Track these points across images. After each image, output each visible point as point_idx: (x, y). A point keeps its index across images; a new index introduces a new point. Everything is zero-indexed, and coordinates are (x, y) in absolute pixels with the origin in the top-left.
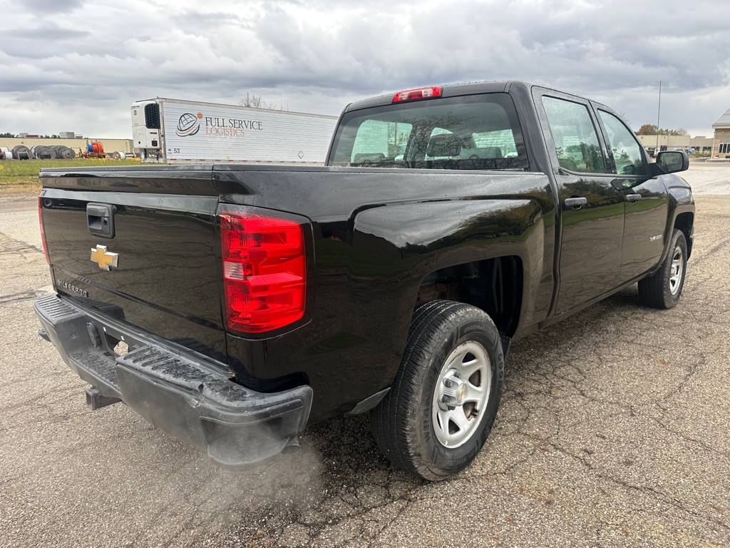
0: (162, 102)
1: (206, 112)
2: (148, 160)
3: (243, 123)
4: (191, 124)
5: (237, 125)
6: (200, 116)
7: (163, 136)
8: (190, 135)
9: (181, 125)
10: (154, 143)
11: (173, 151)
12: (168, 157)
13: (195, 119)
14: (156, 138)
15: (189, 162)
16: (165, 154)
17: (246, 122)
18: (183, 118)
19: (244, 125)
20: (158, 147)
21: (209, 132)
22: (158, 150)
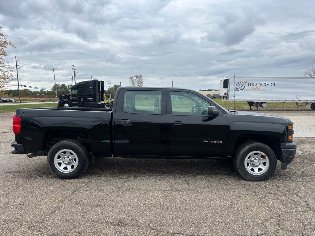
0: (230, 78)
1: (248, 80)
2: (224, 100)
3: (266, 84)
4: (241, 86)
5: (263, 85)
6: (246, 82)
7: (229, 91)
8: (240, 90)
9: (237, 86)
10: (225, 94)
11: (232, 96)
12: (230, 99)
13: (243, 83)
14: (226, 92)
15: (238, 101)
16: (229, 98)
17: (268, 84)
18: (238, 84)
19: (266, 85)
20: (227, 95)
21: (249, 88)
22: (227, 96)
